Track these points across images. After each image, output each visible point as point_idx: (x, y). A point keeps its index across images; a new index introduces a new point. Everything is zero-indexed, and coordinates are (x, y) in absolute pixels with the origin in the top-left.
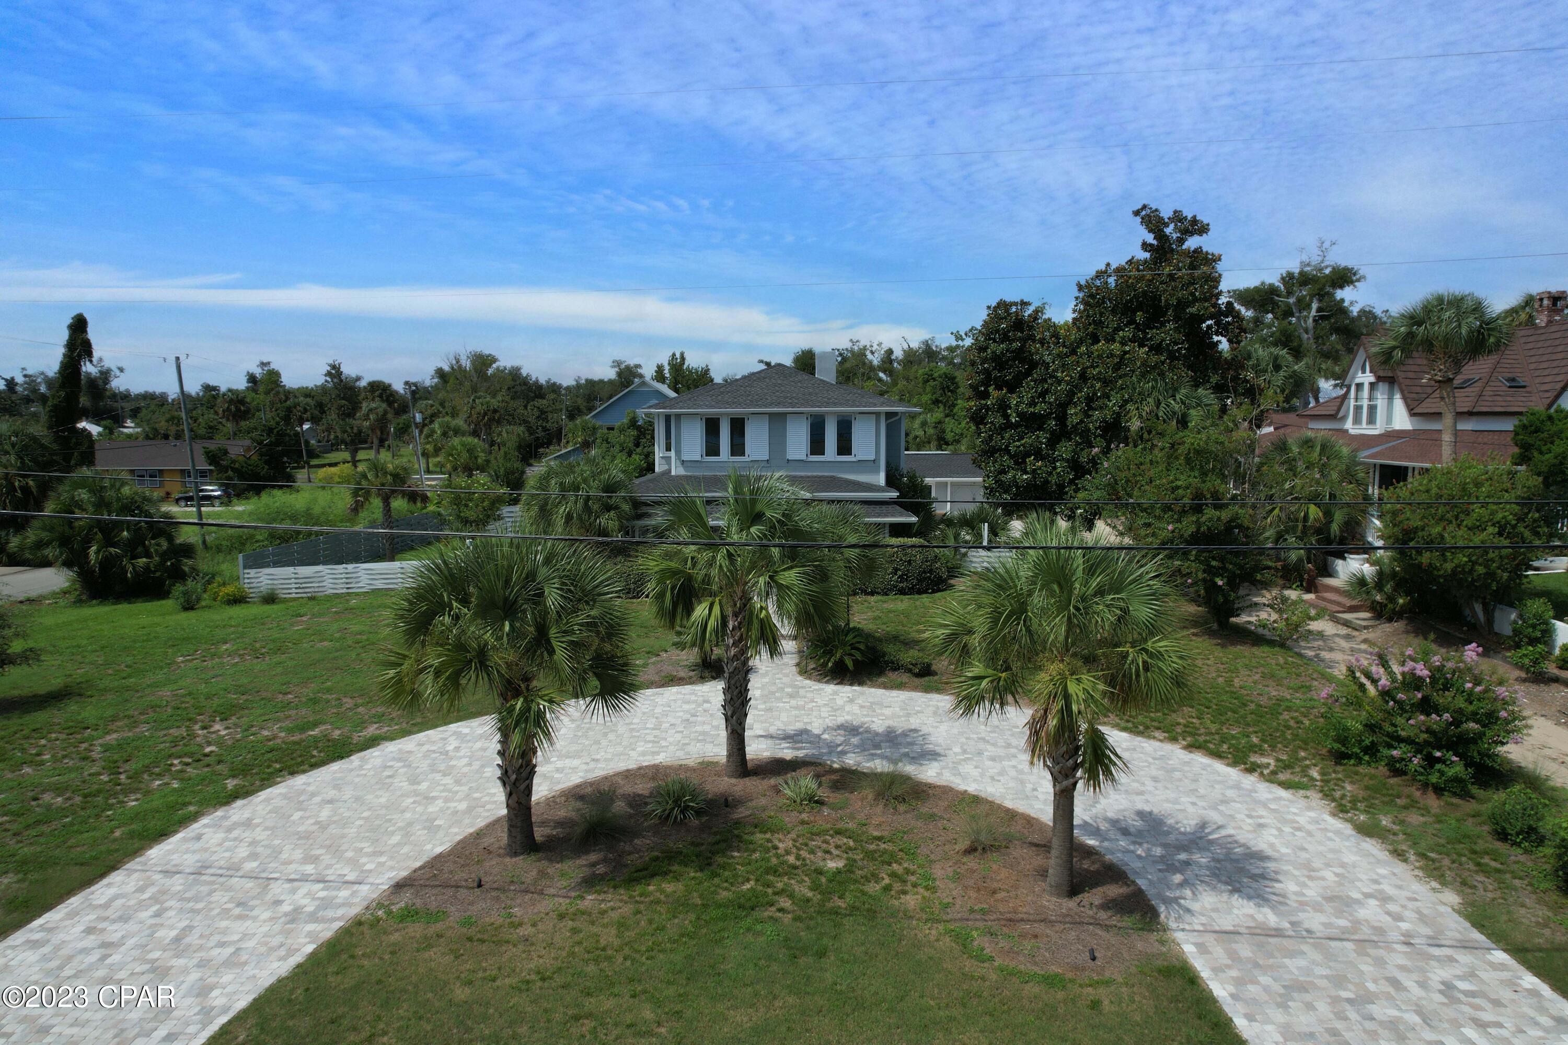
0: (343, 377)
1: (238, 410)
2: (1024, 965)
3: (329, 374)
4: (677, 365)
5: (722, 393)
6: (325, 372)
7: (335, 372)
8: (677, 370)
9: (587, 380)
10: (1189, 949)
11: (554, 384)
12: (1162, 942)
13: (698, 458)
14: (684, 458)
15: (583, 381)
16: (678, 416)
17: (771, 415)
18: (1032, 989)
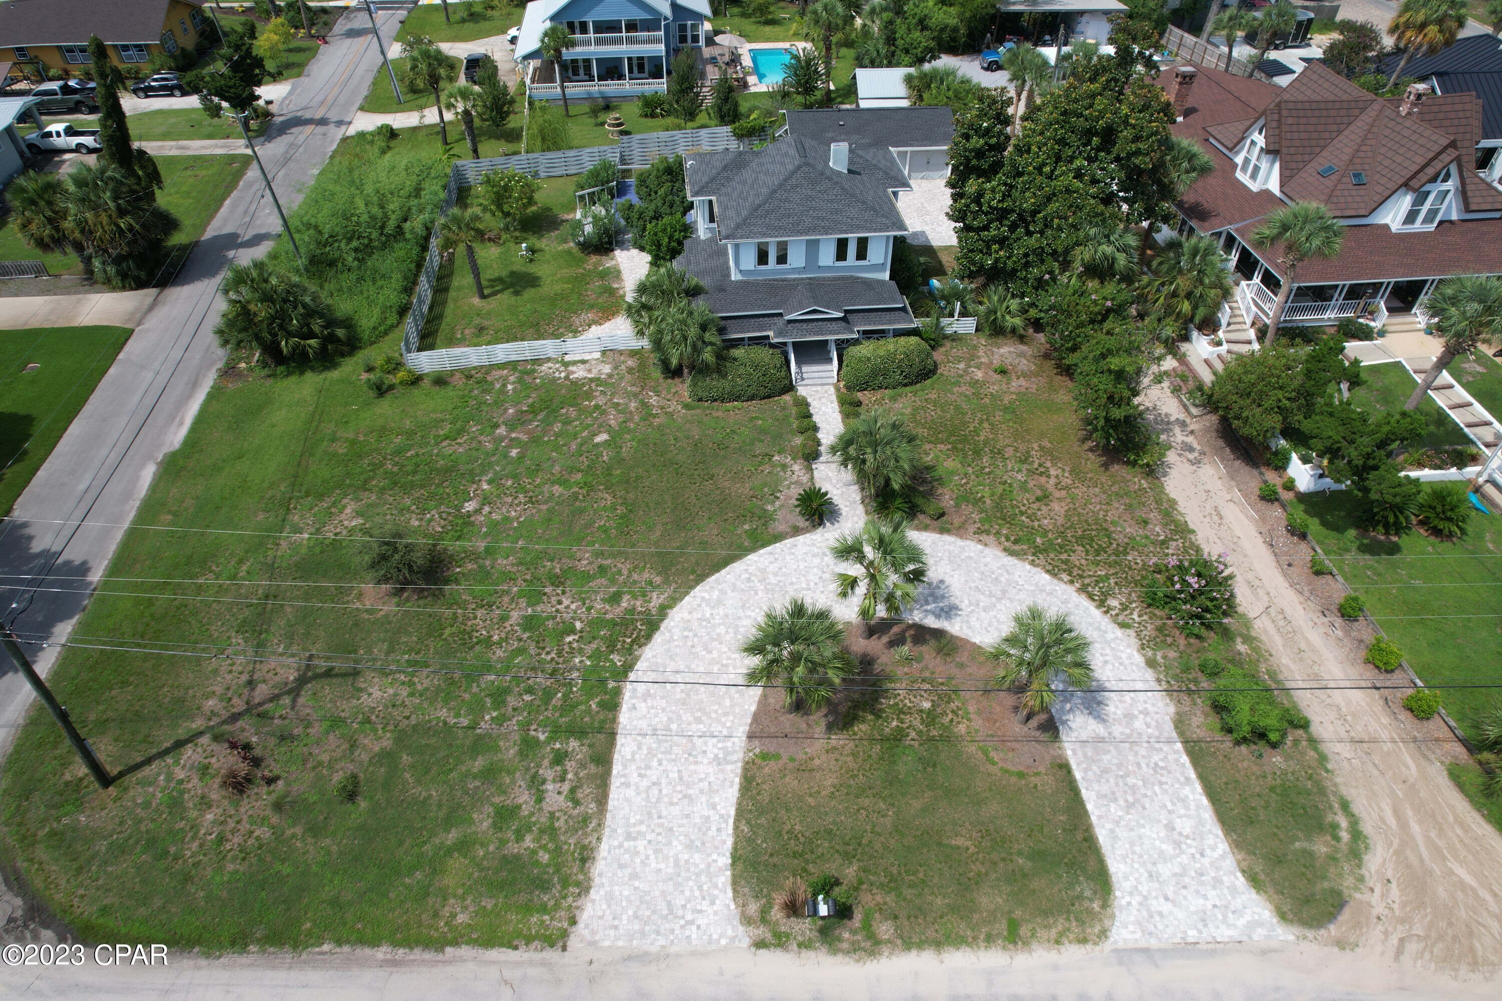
2: (1010, 767)
10: (1069, 752)
12: (1059, 748)
13: (752, 268)
14: (742, 268)
16: (738, 244)
17: (808, 241)
18: (1014, 780)
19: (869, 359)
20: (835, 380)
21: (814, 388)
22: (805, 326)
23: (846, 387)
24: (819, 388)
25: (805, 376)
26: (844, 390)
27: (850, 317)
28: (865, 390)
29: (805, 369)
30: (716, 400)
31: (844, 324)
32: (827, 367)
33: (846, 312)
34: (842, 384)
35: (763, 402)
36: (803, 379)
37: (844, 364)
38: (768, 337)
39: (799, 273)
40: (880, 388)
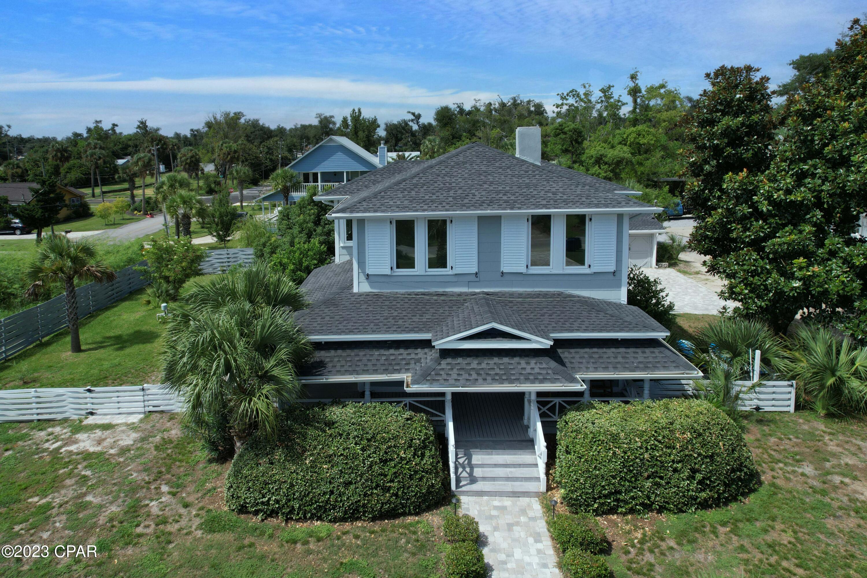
0: (148, 129)
1: (62, 155)
3: (139, 127)
4: (356, 117)
5: (416, 185)
6: (136, 126)
7: (143, 125)
8: (356, 120)
9: (301, 125)
11: (282, 127)
13: (388, 272)
14: (370, 271)
15: (299, 126)
16: (361, 222)
17: (481, 219)
19: (615, 438)
20: (542, 487)
21: (497, 502)
22: (474, 363)
23: (567, 500)
24: (507, 502)
25: (478, 472)
26: (563, 510)
27: (564, 353)
28: (612, 511)
29: (478, 458)
30: (273, 513)
31: (553, 364)
32: (524, 457)
33: (556, 341)
34: (558, 495)
35: (377, 526)
36: (473, 480)
37: (560, 449)
38: (401, 383)
39: (469, 284)
40: (648, 507)
